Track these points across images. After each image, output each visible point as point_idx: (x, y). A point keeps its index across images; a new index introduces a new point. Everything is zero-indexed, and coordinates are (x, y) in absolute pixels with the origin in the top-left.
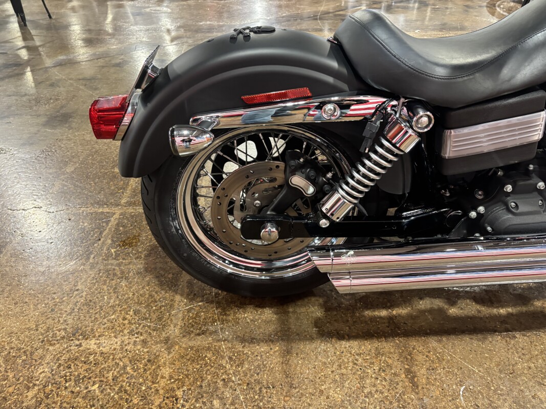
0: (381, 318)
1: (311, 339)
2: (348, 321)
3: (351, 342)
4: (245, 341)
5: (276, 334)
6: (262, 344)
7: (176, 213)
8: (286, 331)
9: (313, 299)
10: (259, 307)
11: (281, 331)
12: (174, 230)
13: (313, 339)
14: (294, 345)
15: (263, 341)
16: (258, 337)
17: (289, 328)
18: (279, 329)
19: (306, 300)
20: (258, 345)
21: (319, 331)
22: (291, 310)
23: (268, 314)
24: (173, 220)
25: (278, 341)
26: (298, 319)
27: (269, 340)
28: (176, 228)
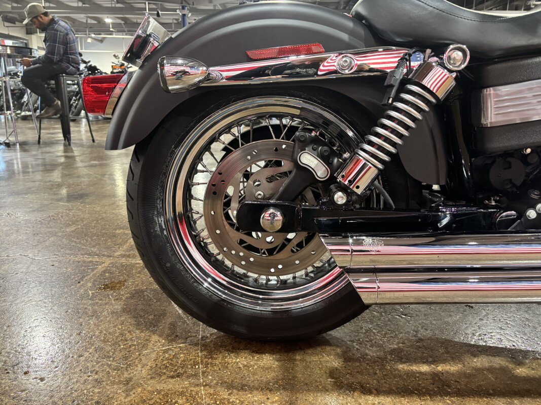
0: (421, 373)
1: (325, 390)
2: (375, 374)
3: (382, 398)
4: (233, 387)
5: (277, 382)
6: (255, 392)
7: (164, 207)
8: (290, 379)
9: (328, 348)
10: (257, 353)
11: (282, 379)
12: (158, 228)
13: (327, 391)
14: (299, 396)
15: (257, 389)
16: (252, 385)
17: (294, 377)
18: (280, 377)
19: (319, 349)
20: (251, 393)
21: (335, 382)
22: (298, 357)
23: (268, 361)
24: (159, 215)
25: (278, 389)
26: (307, 367)
27: (266, 388)
28: (160, 226)
